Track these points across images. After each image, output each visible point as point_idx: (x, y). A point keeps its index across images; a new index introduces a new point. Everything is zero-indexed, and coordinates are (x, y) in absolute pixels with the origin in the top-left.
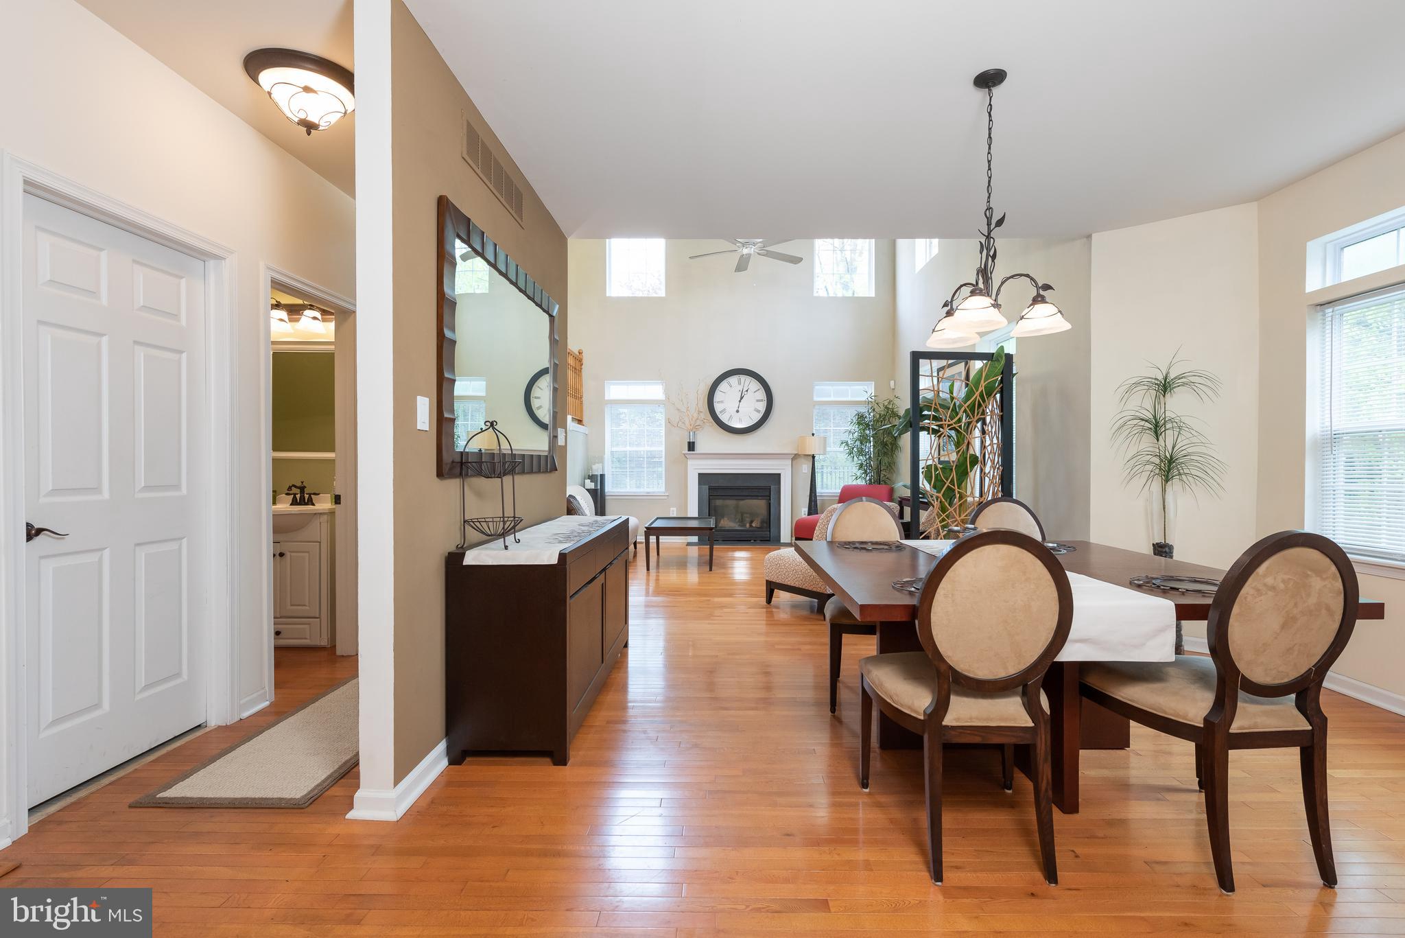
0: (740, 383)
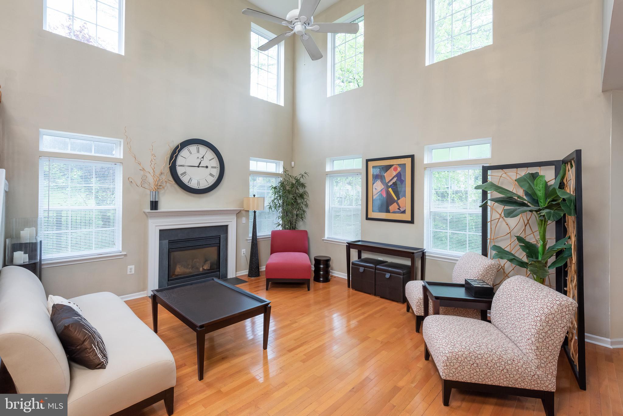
0: (198, 152)
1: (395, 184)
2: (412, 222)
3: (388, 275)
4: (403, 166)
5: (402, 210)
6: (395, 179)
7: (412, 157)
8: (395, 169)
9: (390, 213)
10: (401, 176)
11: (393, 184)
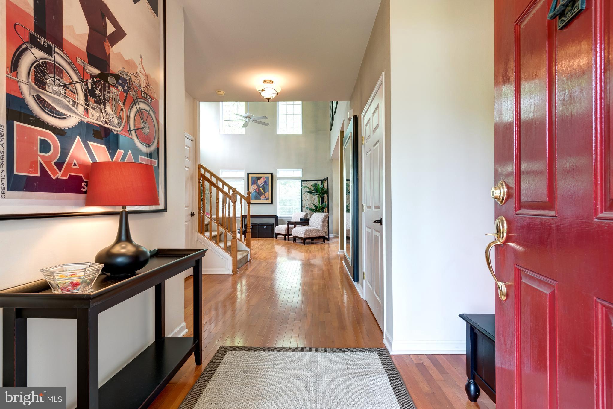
2: (272, 203)
3: (265, 227)
4: (267, 178)
5: (267, 198)
6: (263, 184)
7: (272, 174)
8: (263, 179)
9: (261, 200)
10: (266, 182)
11: (262, 185)
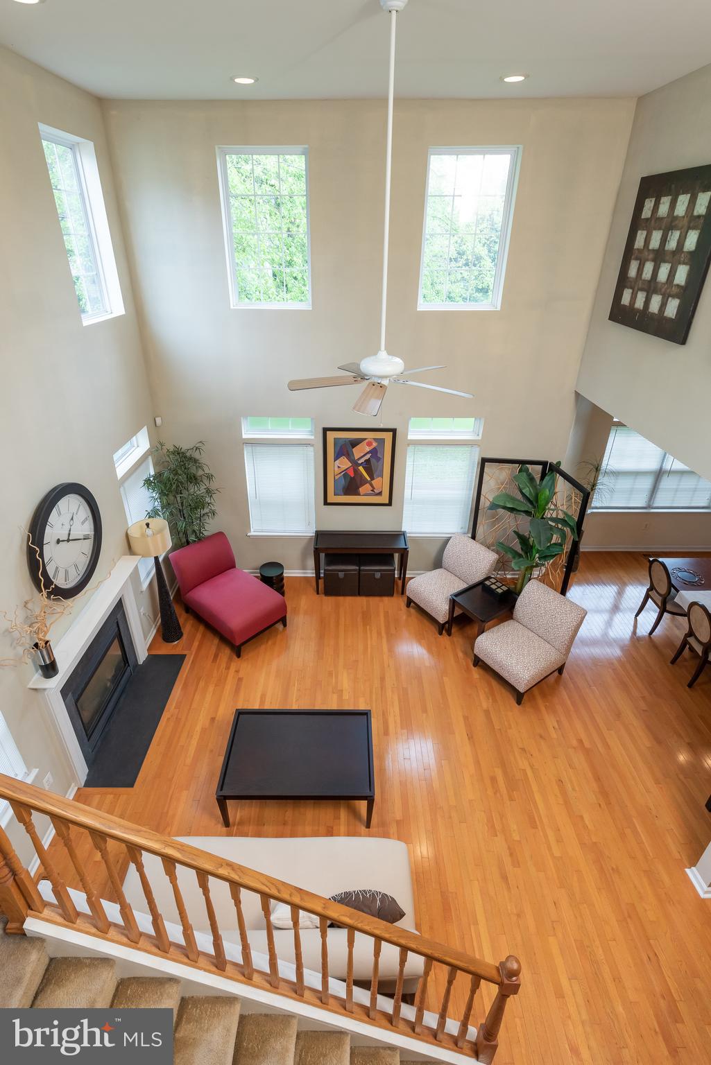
1: (368, 461)
2: (390, 504)
3: (378, 575)
4: (381, 442)
5: (376, 491)
6: (368, 456)
7: (394, 431)
8: (369, 444)
9: (359, 495)
10: (377, 452)
11: (366, 461)
